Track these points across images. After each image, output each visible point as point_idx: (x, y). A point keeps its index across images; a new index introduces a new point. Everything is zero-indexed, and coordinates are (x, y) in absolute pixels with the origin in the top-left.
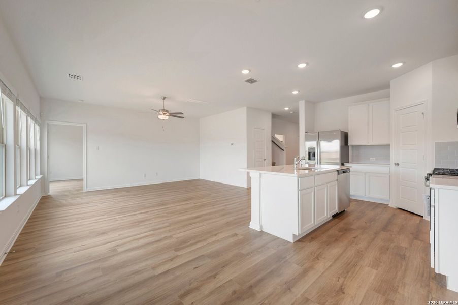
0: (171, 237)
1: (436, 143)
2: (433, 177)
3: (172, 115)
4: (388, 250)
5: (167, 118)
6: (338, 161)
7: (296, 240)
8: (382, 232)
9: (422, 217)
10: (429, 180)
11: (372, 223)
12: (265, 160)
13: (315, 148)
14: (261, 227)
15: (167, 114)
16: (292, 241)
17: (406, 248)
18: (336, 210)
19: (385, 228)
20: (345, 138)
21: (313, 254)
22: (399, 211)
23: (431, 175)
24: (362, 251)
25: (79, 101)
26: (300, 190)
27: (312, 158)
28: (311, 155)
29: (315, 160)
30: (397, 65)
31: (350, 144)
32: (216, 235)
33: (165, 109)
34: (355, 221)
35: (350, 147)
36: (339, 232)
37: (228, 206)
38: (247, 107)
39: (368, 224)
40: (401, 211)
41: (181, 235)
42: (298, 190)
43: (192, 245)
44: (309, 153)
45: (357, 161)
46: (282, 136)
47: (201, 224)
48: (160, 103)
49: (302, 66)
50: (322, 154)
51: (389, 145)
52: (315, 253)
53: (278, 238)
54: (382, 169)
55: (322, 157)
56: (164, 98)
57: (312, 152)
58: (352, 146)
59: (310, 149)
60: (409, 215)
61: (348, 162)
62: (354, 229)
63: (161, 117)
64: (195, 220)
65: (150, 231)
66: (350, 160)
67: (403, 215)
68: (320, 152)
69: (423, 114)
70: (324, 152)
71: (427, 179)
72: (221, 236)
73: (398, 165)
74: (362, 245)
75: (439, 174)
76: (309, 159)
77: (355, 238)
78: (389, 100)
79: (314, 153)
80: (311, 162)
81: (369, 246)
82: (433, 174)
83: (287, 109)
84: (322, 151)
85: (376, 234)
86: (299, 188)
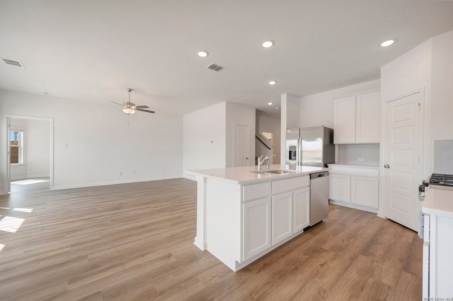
0: (86, 257)
1: (435, 141)
2: (430, 188)
3: (139, 108)
4: (362, 290)
5: (133, 112)
6: (321, 161)
7: (239, 268)
8: (362, 257)
9: (417, 233)
10: (424, 191)
11: (352, 240)
12: (247, 159)
13: (296, 146)
14: (205, 245)
15: (133, 107)
16: (234, 270)
17: (389, 288)
18: (307, 224)
19: (366, 251)
20: (330, 135)
21: (253, 295)
22: (388, 223)
23: (427, 185)
24: (324, 291)
25: (43, 94)
26: (245, 202)
27: (293, 157)
28: (292, 155)
29: (295, 160)
30: (387, 43)
31: (335, 142)
32: (143, 256)
33: (131, 102)
34: (331, 237)
35: (336, 146)
36: (305, 255)
37: (189, 212)
38: (227, 102)
39: (346, 243)
40: (392, 223)
41: (101, 254)
42: (242, 202)
43: (102, 271)
44: (290, 152)
45: (344, 162)
46: (270, 134)
47: (139, 237)
48: (125, 96)
49: (267, 44)
50: (303, 153)
51: (379, 144)
52: (256, 294)
53: (221, 263)
54: (371, 171)
55: (303, 156)
56: (130, 90)
57: (293, 150)
58: (339, 145)
59: (291, 147)
60: (400, 229)
61: (334, 163)
62: (325, 251)
63: (125, 111)
64: (136, 232)
65: (68, 247)
66: (336, 160)
67: (393, 229)
68: (301, 151)
69: (419, 104)
70: (305, 151)
71: (421, 190)
72: (149, 257)
73: (389, 168)
74: (328, 279)
75: (436, 183)
76: (290, 158)
77: (322, 265)
78: (380, 90)
79: (296, 152)
80: (292, 162)
81: (337, 281)
82: (431, 183)
83: (270, 104)
84: (303, 150)
85: (353, 259)
86: (243, 200)
